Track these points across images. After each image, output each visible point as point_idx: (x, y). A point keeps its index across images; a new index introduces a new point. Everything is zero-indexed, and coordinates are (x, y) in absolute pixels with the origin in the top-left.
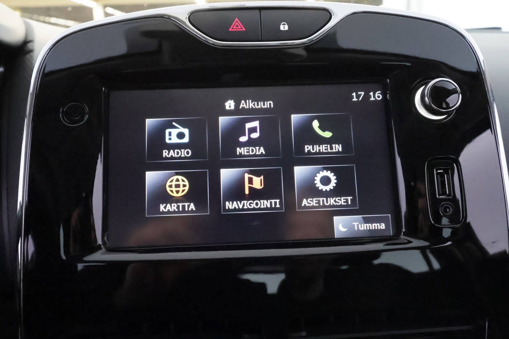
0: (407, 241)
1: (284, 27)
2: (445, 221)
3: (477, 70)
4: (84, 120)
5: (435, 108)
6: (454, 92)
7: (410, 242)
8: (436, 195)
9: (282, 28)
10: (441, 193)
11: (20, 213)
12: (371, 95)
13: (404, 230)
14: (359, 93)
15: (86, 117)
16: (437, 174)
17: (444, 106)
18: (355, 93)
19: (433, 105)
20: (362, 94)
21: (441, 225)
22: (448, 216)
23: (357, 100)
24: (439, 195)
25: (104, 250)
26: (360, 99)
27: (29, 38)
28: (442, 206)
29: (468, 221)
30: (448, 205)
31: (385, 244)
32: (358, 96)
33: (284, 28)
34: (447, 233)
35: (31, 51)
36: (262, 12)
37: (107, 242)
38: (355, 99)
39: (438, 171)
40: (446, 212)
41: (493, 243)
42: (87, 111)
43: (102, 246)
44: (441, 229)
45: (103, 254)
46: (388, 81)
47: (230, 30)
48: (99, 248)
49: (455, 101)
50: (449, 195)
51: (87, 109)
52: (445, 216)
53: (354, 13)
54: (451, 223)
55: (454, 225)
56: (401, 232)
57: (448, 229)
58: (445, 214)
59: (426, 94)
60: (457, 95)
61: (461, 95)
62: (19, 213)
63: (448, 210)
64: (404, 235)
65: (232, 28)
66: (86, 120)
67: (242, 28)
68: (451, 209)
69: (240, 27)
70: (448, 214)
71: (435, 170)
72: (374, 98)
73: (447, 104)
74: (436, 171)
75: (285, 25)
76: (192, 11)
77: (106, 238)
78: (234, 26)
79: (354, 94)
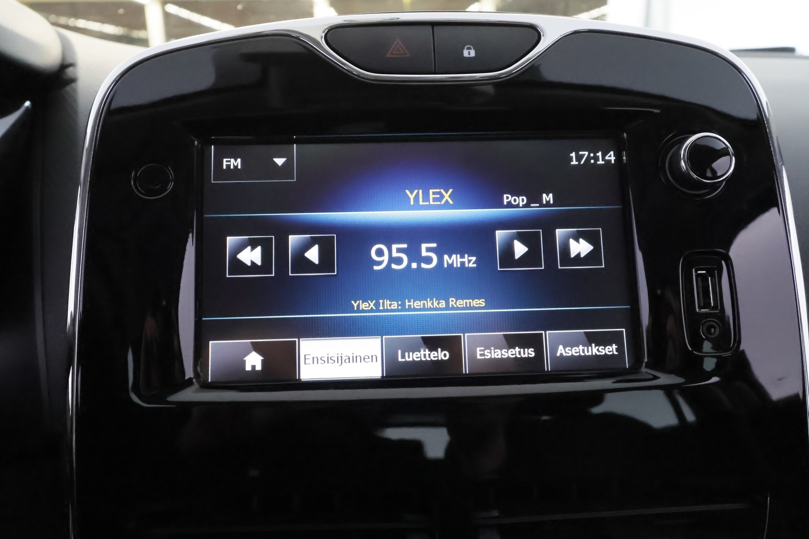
0: (651, 377)
1: (469, 52)
2: (707, 346)
3: (758, 116)
4: (166, 190)
5: (695, 176)
6: (724, 153)
7: (655, 378)
8: (696, 308)
9: (466, 53)
10: (702, 304)
11: (72, 329)
12: (598, 156)
13: (646, 360)
14: (580, 153)
15: (171, 186)
16: (698, 276)
17: (709, 174)
18: (574, 153)
19: (692, 174)
20: (585, 154)
21: (701, 352)
22: (713, 338)
23: (577, 163)
24: (700, 308)
25: (196, 385)
26: (582, 163)
27: (69, 60)
28: (703, 324)
29: (742, 348)
30: (712, 323)
31: (614, 381)
32: (579, 158)
33: (469, 54)
34: (709, 364)
35: (73, 80)
36: (436, 28)
37: (201, 374)
38: (574, 162)
39: (699, 272)
40: (711, 334)
41: (780, 379)
42: (172, 176)
43: (194, 380)
44: (701, 359)
45: (196, 391)
46: (625, 135)
47: (388, 55)
48: (190, 382)
49: (726, 167)
50: (715, 307)
51: (172, 174)
52: (707, 339)
53: (576, 32)
54: (716, 350)
55: (721, 352)
56: (643, 362)
57: (710, 359)
58: (709, 336)
59: (682, 156)
60: (728, 157)
61: (734, 158)
62: (69, 328)
63: (713, 330)
64: (647, 367)
65: (391, 54)
66: (170, 190)
67: (406, 54)
68: (718, 330)
69: (402, 52)
70: (713, 336)
71: (694, 270)
72: (602, 161)
73: (714, 172)
74: (696, 271)
75: (470, 49)
76: (330, 27)
77: (199, 368)
78: (394, 49)
79: (573, 155)
